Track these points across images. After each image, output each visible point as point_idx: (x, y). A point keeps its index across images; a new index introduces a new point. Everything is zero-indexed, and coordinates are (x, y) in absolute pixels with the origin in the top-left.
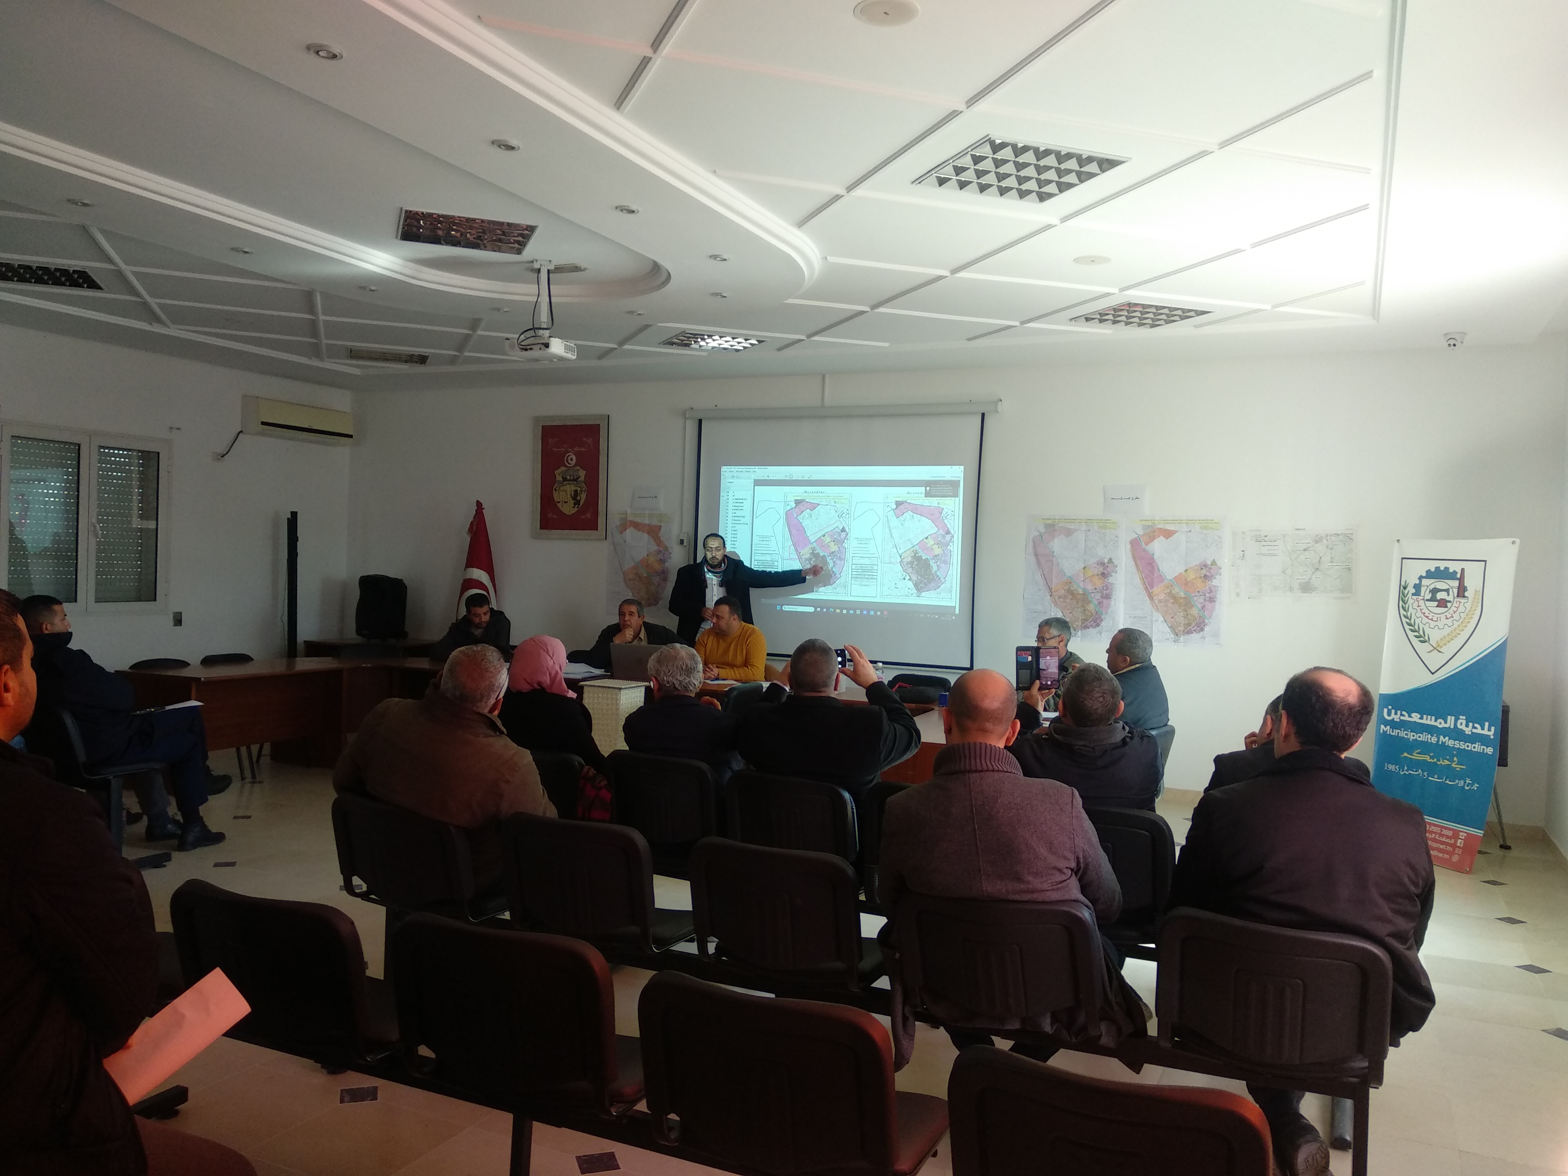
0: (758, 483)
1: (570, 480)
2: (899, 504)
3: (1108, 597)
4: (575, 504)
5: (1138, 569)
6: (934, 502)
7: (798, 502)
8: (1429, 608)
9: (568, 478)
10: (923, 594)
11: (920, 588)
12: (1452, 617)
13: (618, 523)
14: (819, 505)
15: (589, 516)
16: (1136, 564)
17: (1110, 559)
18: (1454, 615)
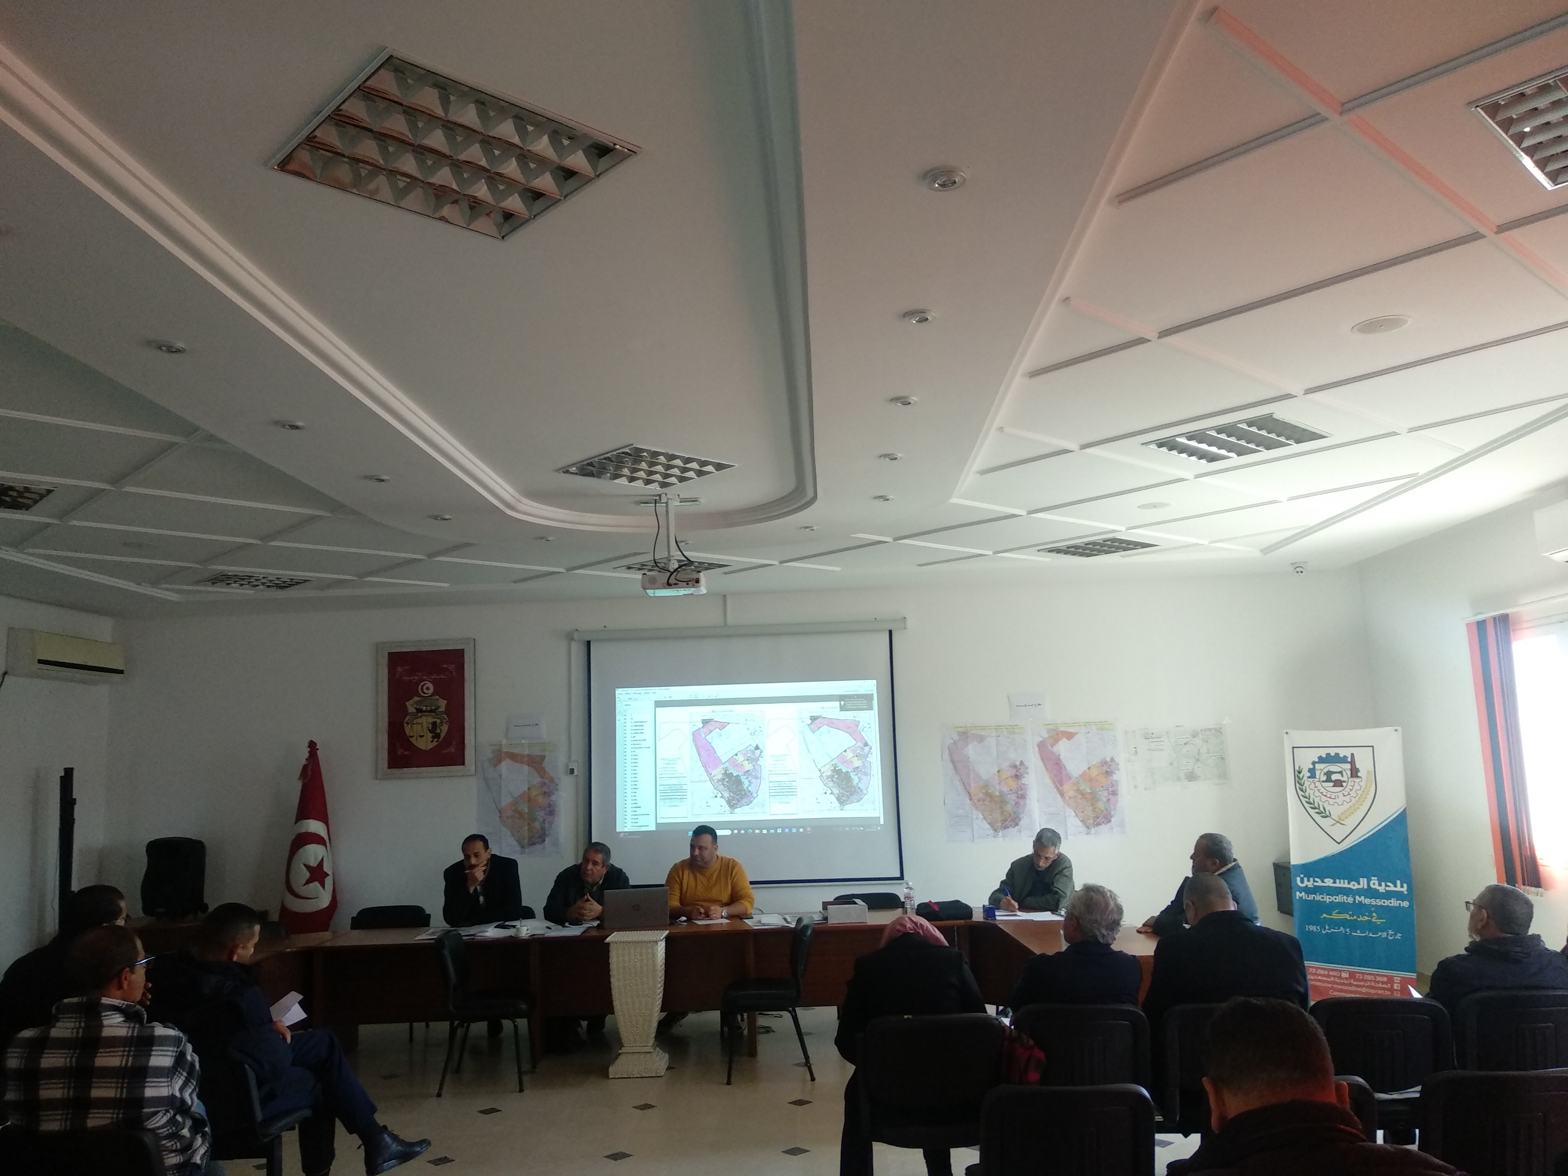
0: (659, 704)
1: (426, 711)
2: (814, 719)
3: (1023, 797)
4: (433, 737)
5: (1047, 770)
6: (849, 715)
7: (705, 722)
8: (1327, 788)
9: (424, 708)
10: (846, 807)
11: (842, 801)
12: (1349, 794)
13: (490, 755)
14: (729, 723)
15: (452, 750)
16: (1045, 764)
17: (1022, 761)
18: (1351, 793)
